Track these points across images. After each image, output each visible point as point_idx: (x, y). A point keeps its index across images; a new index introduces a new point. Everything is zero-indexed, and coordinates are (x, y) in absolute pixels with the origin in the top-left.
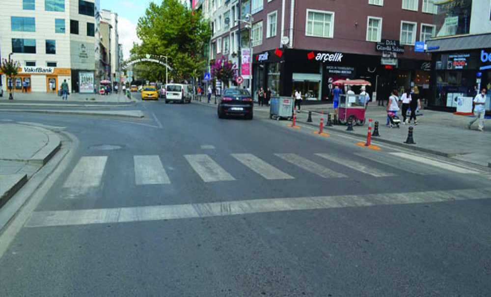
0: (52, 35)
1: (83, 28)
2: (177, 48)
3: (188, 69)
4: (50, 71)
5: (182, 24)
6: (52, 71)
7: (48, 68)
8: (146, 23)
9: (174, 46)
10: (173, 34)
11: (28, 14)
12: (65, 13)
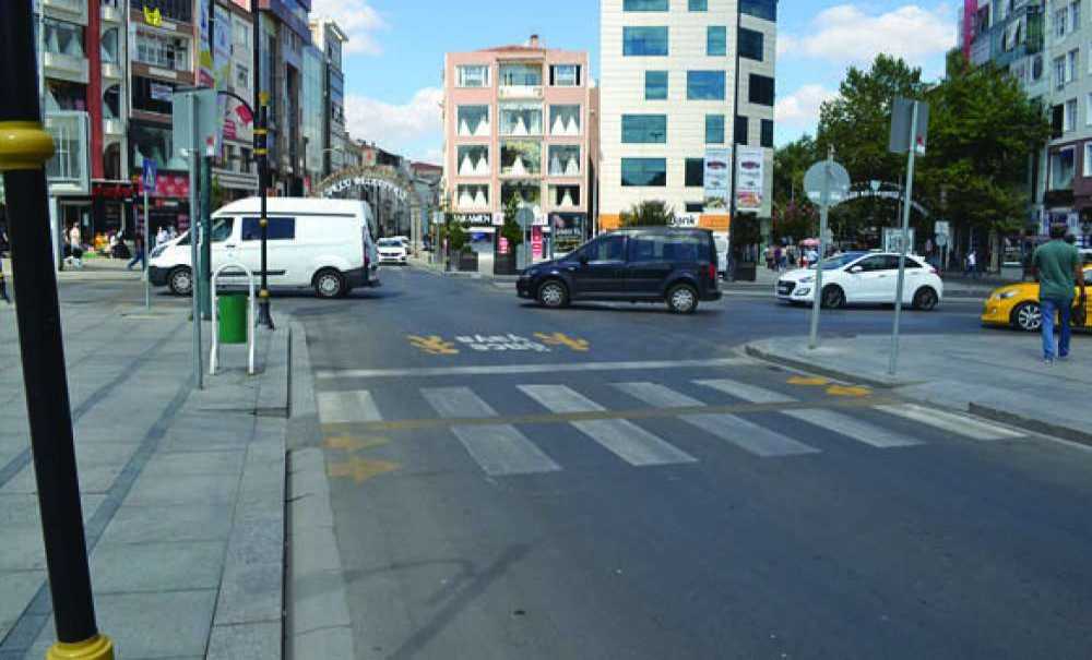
0: (700, 150)
1: (754, 132)
2: (971, 168)
3: (992, 212)
4: (692, 221)
5: (989, 114)
6: (696, 222)
7: (688, 215)
8: (837, 113)
9: (964, 164)
10: (966, 136)
11: (653, 108)
12: (726, 102)
